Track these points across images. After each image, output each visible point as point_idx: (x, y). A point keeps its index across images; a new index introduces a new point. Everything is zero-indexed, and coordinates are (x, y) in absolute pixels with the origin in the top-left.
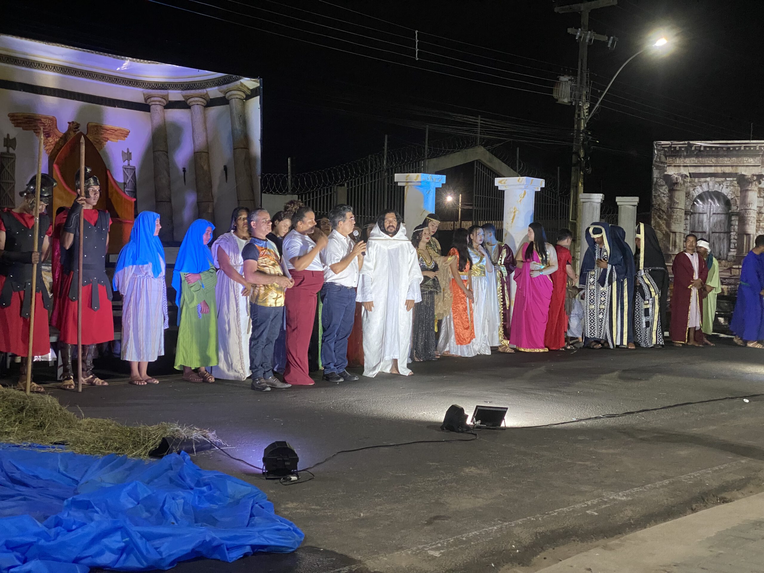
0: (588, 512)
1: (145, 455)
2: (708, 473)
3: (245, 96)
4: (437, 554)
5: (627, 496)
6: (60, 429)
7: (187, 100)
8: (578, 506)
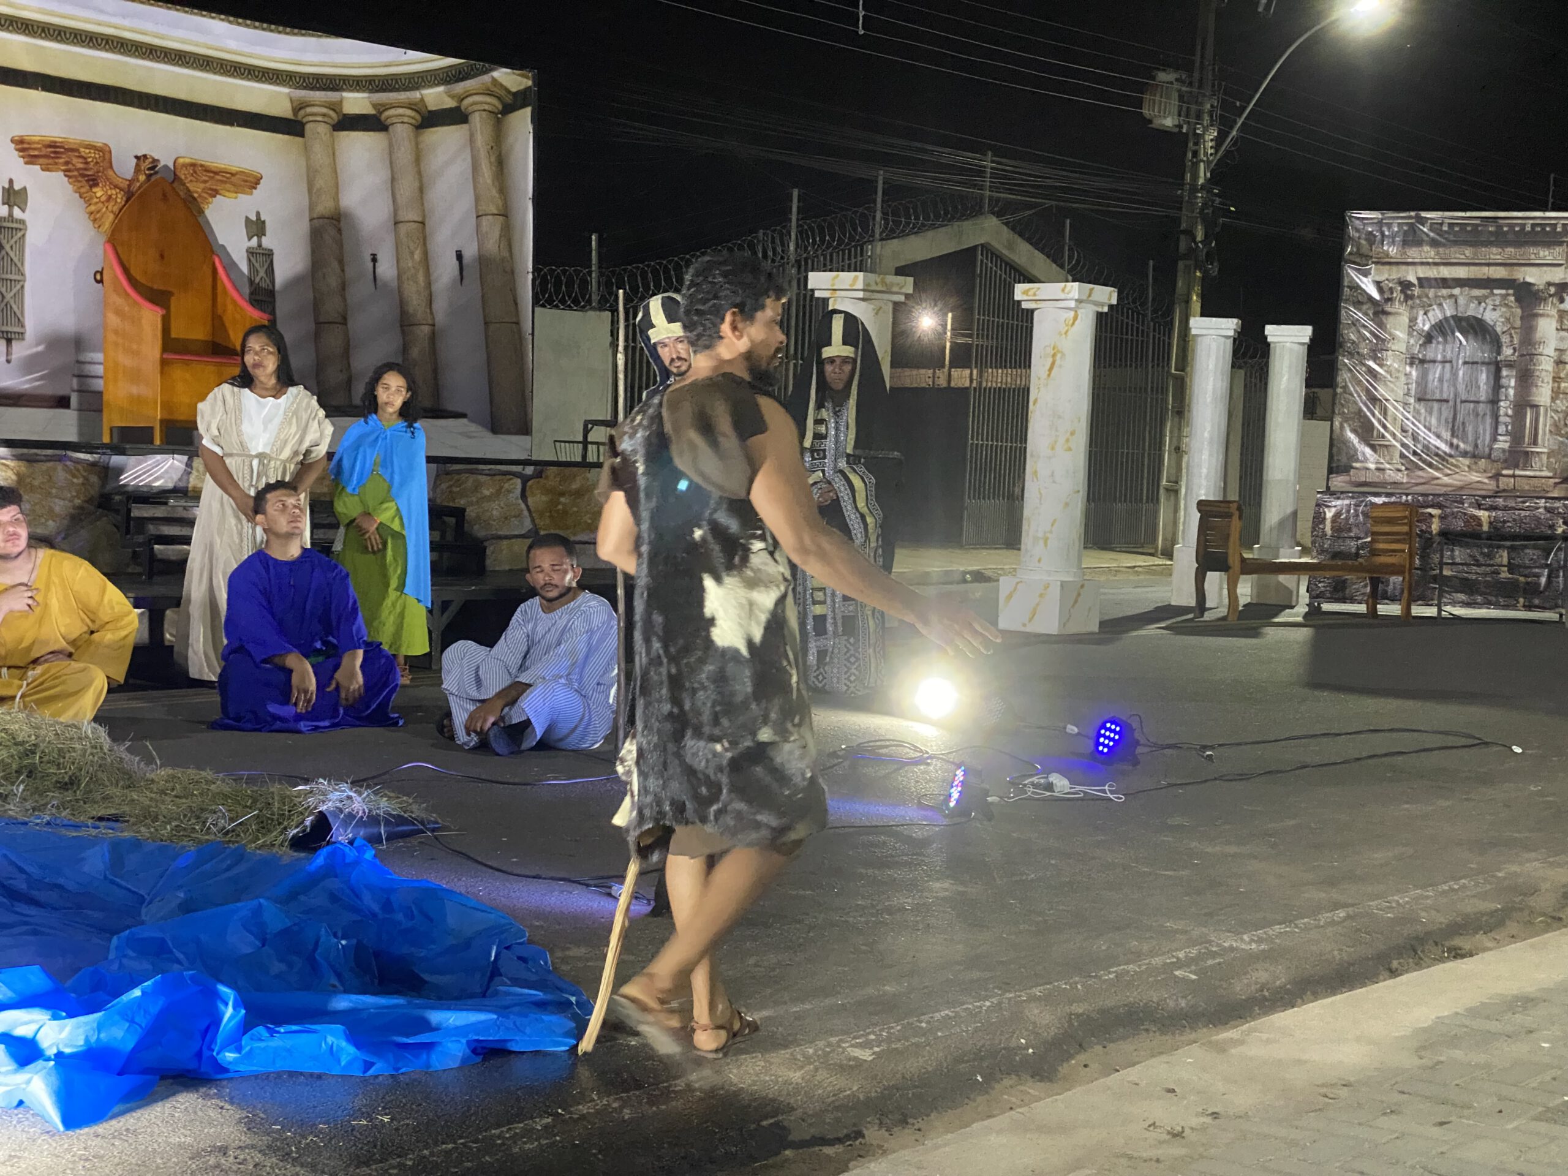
0: (1177, 973)
1: (282, 845)
2: (1427, 897)
3: (500, 107)
4: (866, 1055)
5: (1260, 941)
6: (111, 790)
7: (381, 113)
8: (1157, 961)
